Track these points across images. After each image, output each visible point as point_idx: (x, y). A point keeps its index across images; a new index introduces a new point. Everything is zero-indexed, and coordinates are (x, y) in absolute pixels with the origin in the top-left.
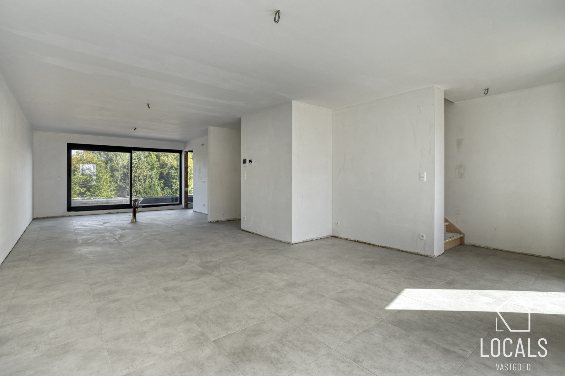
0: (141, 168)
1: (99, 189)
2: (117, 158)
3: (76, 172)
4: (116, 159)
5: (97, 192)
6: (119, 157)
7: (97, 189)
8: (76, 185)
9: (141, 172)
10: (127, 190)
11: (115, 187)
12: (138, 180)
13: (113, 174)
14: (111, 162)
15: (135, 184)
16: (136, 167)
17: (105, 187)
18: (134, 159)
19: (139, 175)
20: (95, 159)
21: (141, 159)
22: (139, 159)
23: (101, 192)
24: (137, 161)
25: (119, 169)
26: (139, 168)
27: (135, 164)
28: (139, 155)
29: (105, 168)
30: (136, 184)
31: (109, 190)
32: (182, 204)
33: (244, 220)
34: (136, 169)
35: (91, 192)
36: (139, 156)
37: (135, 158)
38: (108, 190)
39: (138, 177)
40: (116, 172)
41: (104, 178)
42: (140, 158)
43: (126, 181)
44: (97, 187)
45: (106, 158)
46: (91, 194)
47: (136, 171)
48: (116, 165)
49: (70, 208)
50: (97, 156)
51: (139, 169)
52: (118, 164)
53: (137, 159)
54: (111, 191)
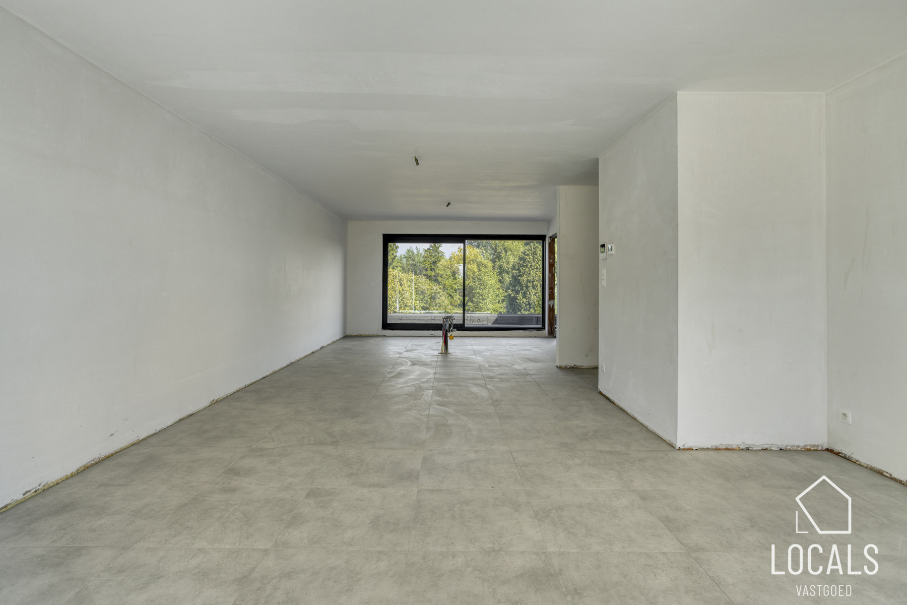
0: (536, 269)
1: (483, 299)
2: (508, 254)
3: (456, 275)
4: (506, 255)
5: (481, 302)
6: (510, 252)
7: (482, 299)
8: (456, 292)
9: (537, 274)
10: (517, 301)
11: (504, 296)
12: (532, 286)
13: (502, 277)
14: (499, 260)
15: (528, 293)
16: (529, 266)
17: (491, 296)
18: (527, 255)
19: (533, 279)
20: (479, 257)
21: (536, 255)
22: (533, 254)
23: (486, 303)
24: (531, 257)
25: (510, 270)
26: (533, 267)
27: (529, 262)
28: (534, 248)
29: (492, 268)
30: (530, 292)
31: (497, 301)
32: (544, 328)
33: (603, 372)
34: (529, 270)
35: (473, 303)
36: (534, 250)
37: (528, 253)
38: (495, 300)
39: (533, 282)
40: (506, 275)
41: (490, 283)
42: (535, 252)
43: (515, 289)
44: (482, 296)
45: (494, 255)
46: (473, 306)
47: (529, 272)
48: (505, 265)
49: (386, 326)
50: (482, 252)
51: (533, 269)
52: (508, 263)
53: (531, 254)
54: (499, 302)
